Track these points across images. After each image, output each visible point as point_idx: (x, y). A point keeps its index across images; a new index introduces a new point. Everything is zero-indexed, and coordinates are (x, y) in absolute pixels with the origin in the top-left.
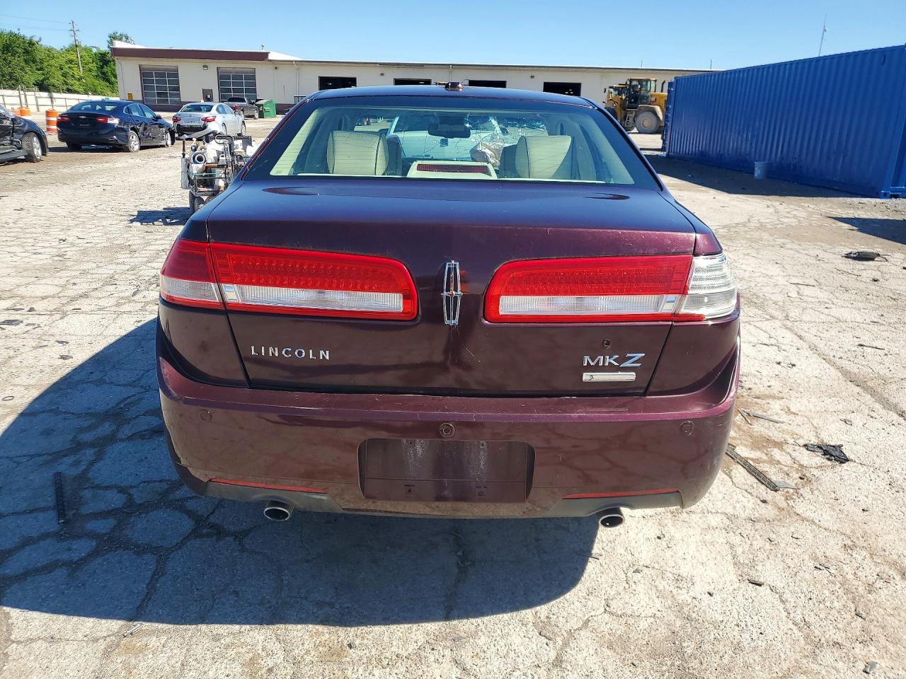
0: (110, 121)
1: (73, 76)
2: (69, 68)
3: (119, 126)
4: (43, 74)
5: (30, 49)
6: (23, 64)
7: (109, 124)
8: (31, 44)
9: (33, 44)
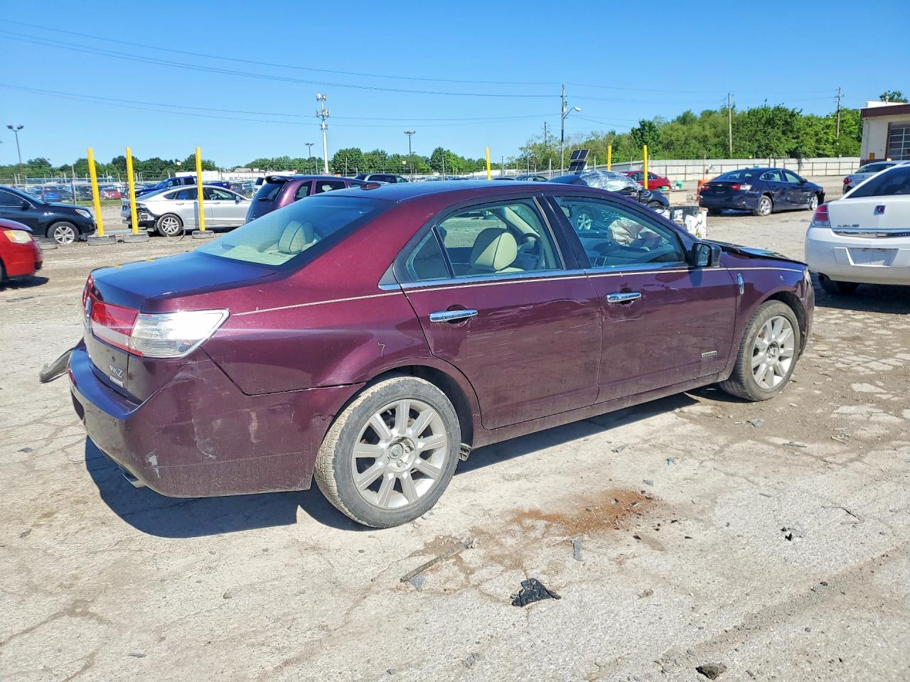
0: (742, 188)
1: (827, 141)
2: (824, 133)
3: (751, 192)
4: (797, 143)
5: (789, 120)
6: (780, 135)
7: (742, 190)
8: (792, 115)
9: (794, 116)
